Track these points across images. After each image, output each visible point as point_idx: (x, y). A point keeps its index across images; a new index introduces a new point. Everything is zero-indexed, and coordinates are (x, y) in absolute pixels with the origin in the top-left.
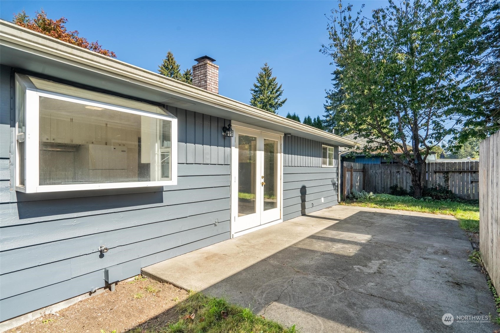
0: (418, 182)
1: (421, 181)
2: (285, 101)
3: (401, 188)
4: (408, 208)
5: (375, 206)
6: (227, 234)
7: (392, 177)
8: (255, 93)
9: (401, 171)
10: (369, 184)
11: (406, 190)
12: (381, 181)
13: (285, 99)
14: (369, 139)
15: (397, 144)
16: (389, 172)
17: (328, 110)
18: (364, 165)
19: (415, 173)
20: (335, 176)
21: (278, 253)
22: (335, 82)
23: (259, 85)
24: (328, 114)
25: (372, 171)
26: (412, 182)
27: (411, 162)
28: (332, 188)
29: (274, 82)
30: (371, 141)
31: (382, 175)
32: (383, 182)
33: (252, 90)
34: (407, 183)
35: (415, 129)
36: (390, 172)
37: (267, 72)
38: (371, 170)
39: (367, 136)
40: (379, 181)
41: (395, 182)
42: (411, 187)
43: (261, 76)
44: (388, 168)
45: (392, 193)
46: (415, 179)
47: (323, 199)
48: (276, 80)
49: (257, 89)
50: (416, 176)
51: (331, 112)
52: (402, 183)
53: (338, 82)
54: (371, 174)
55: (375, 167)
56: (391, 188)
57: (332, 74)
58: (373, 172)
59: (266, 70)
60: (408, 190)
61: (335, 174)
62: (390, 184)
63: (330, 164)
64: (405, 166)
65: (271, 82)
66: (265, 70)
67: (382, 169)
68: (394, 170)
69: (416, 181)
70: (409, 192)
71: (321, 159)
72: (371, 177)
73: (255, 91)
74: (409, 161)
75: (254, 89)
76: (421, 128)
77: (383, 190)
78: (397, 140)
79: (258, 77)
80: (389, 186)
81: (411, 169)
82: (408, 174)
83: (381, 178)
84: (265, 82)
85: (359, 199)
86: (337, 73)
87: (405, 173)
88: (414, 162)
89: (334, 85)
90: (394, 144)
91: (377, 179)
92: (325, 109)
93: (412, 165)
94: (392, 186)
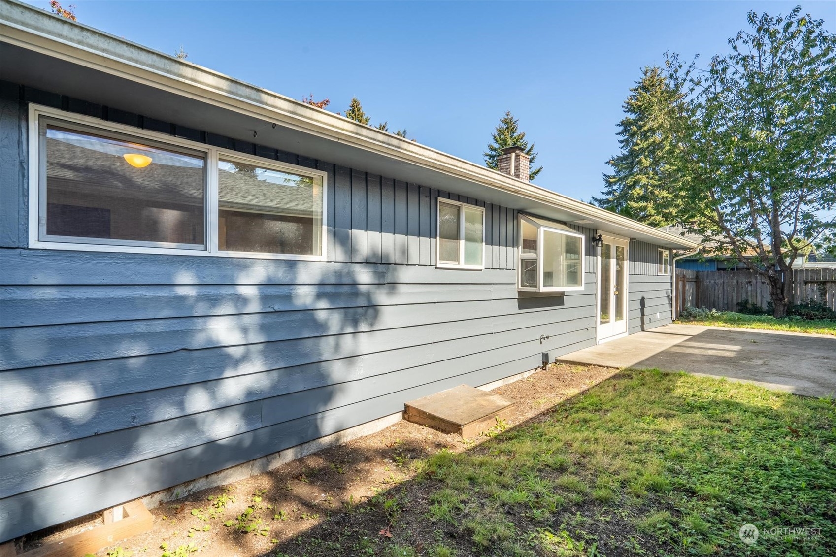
0: (781, 296)
1: (785, 294)
2: (539, 170)
3: (754, 305)
4: (770, 327)
5: (724, 324)
6: (593, 340)
7: (740, 289)
8: (490, 159)
9: (754, 281)
10: (705, 298)
11: (761, 308)
12: (723, 295)
13: (539, 168)
14: (704, 236)
15: (748, 244)
16: (735, 282)
17: (610, 184)
18: (697, 272)
19: (776, 284)
20: (668, 286)
21: (651, 357)
22: (622, 138)
23: (496, 146)
24: (611, 189)
25: (708, 281)
26: (772, 297)
27: (770, 268)
28: (666, 301)
29: (521, 141)
30: (707, 239)
31: (725, 287)
32: (725, 297)
33: (486, 155)
34: (762, 297)
35: (774, 223)
36: (737, 282)
37: (509, 125)
38: (707, 279)
39: (701, 232)
40: (720, 296)
41: (744, 296)
42: (769, 303)
43: (501, 133)
44: (734, 277)
45: (741, 311)
46: (776, 291)
47: (658, 314)
48: (524, 138)
49: (493, 153)
50: (777, 288)
51: (615, 187)
52: (755, 298)
53: (626, 137)
54: (707, 285)
55: (713, 275)
56: (738, 304)
57: (617, 125)
58: (710, 282)
59: (508, 122)
60: (765, 307)
61: (669, 284)
62: (737, 300)
63: (665, 271)
64: (761, 274)
65: (517, 141)
66: (506, 122)
67: (725, 278)
68: (743, 280)
69: (777, 294)
70: (765, 310)
71: (657, 266)
72: (707, 289)
73: (492, 157)
74: (768, 267)
75: (490, 153)
76: (784, 221)
77: (726, 307)
78: (747, 238)
79: (496, 134)
80: (735, 302)
81: (770, 278)
82: (764, 285)
83: (724, 291)
84: (507, 142)
85: (698, 317)
86: (626, 124)
87: (759, 284)
88: (774, 269)
89: (621, 142)
90: (743, 244)
91: (717, 291)
92: (605, 183)
93: (771, 273)
94: (740, 301)
